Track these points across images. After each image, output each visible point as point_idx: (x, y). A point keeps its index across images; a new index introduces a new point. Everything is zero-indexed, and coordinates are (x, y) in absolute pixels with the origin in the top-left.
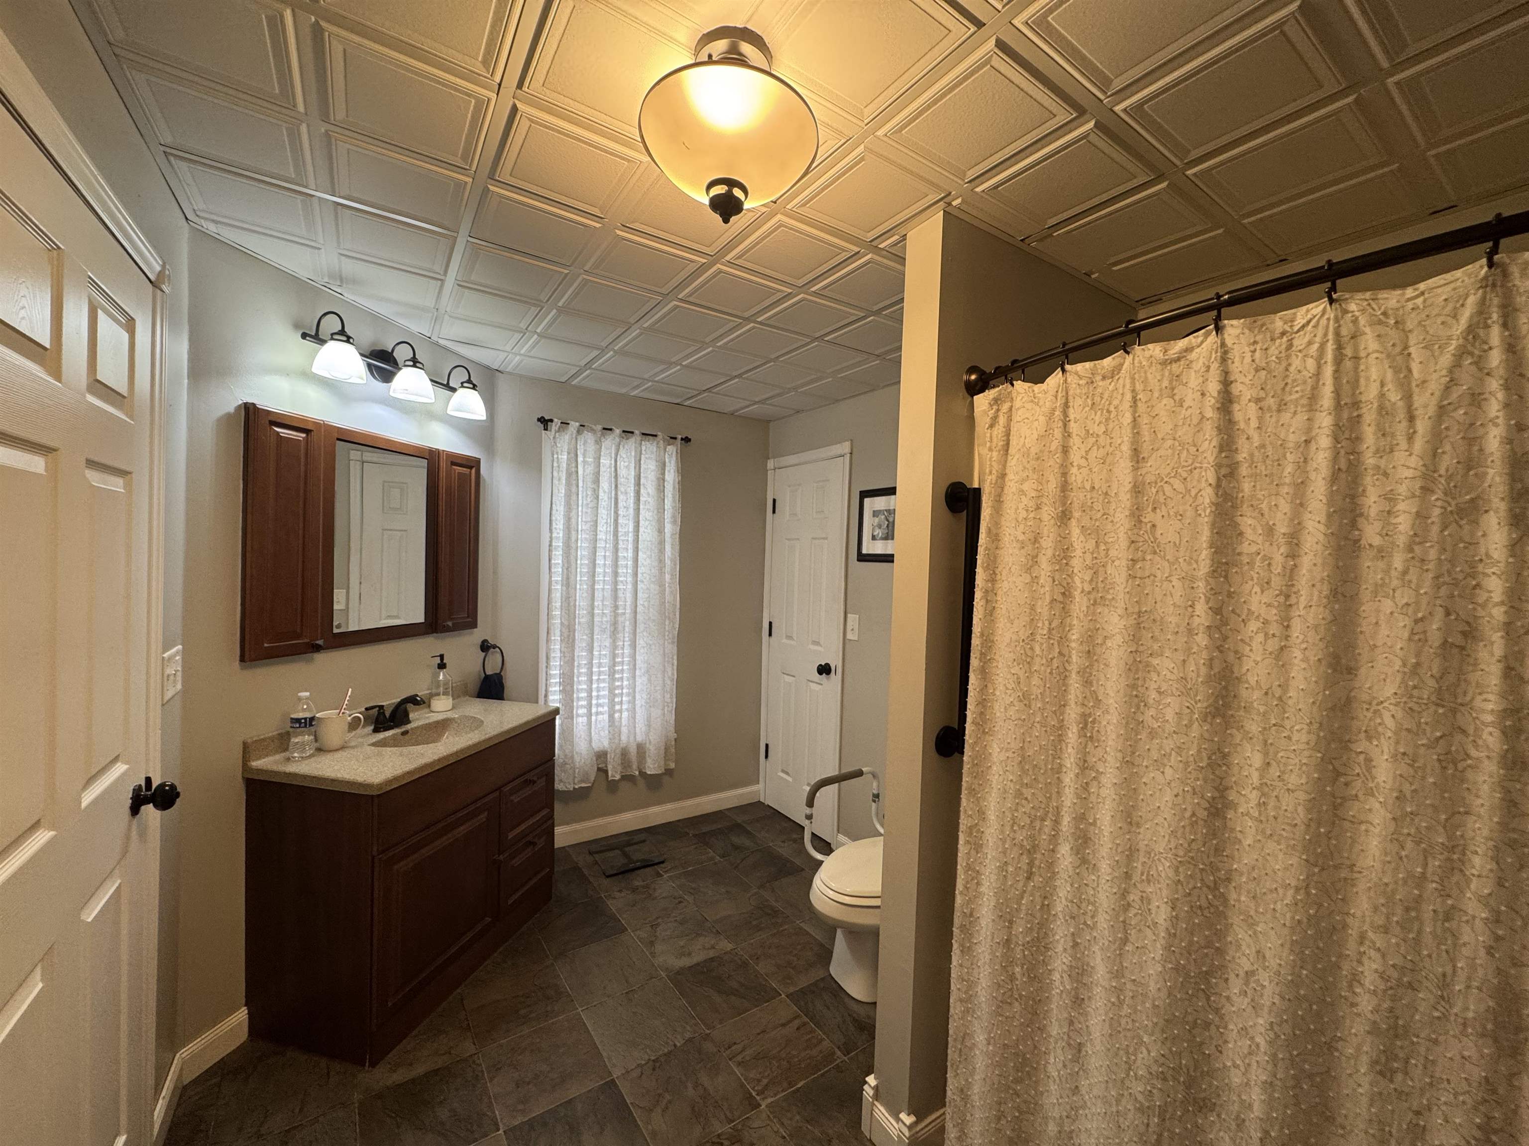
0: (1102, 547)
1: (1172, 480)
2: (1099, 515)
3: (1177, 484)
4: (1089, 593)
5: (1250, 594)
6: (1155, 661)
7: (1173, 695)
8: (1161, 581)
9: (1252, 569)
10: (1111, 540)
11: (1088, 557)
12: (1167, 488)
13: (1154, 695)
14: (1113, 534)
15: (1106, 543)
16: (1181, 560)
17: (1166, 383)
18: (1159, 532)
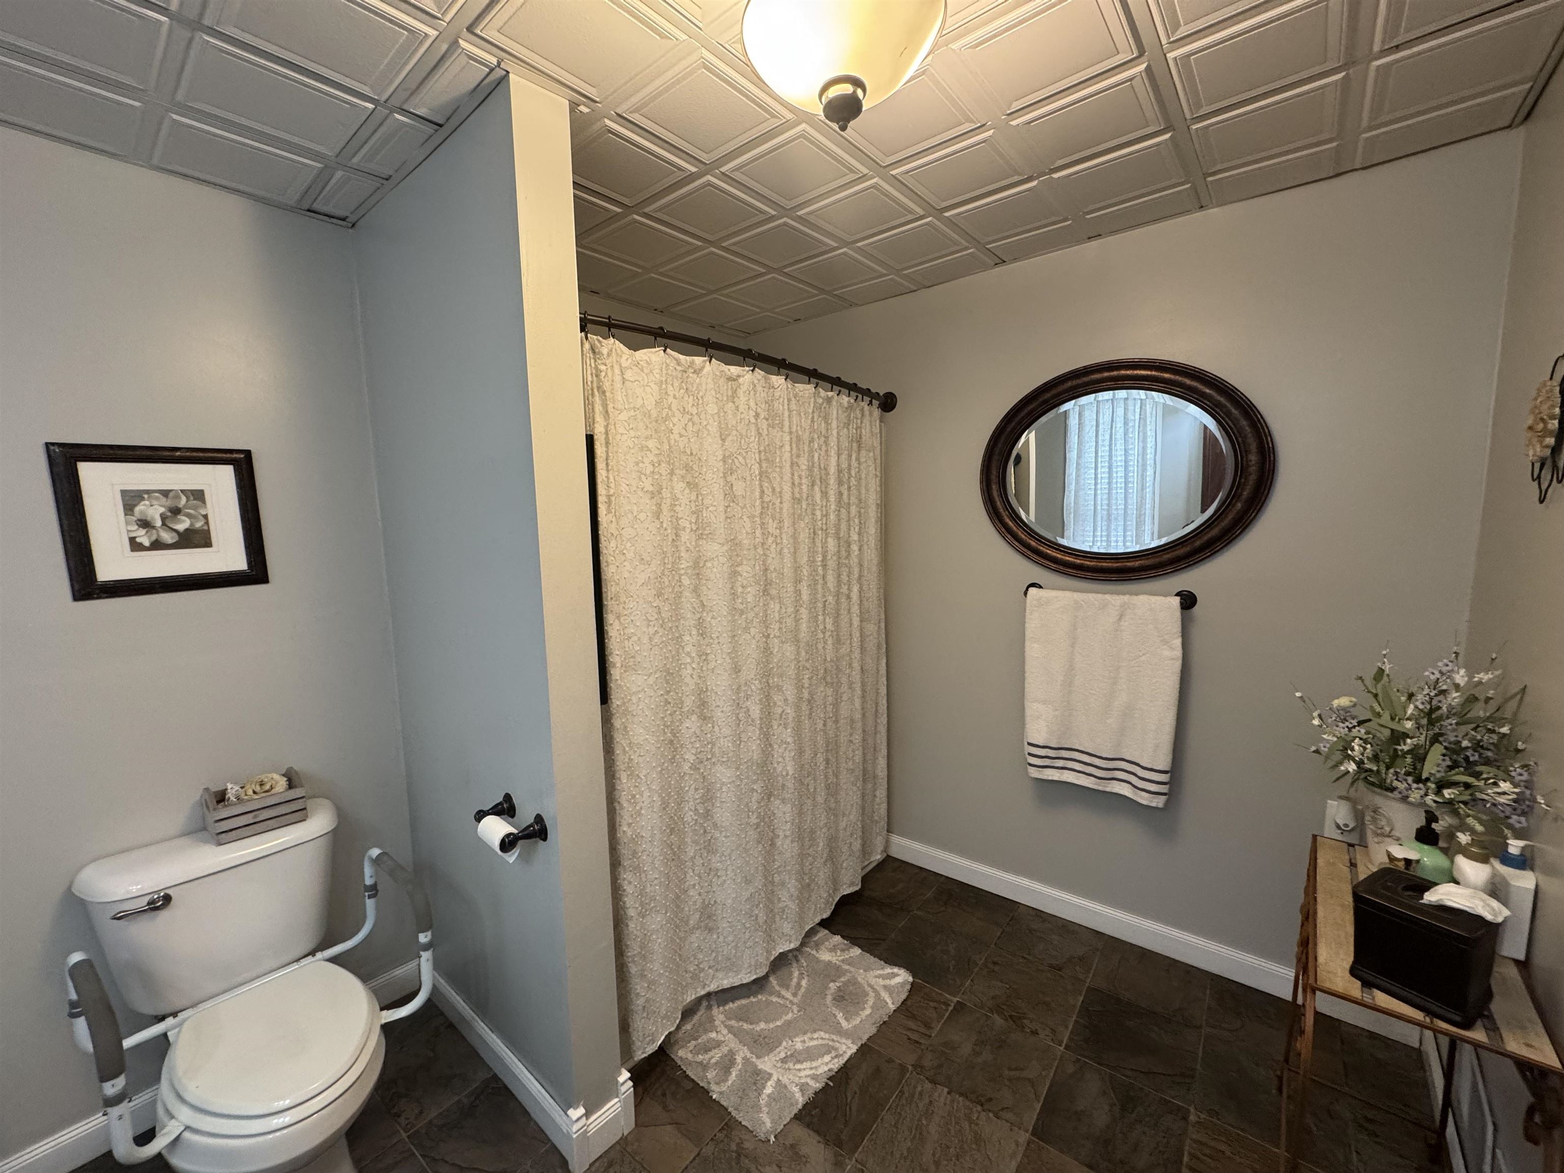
0: (700, 498)
1: (738, 456)
2: (697, 474)
3: (741, 459)
4: (696, 531)
5: (768, 523)
6: (739, 569)
7: (751, 586)
8: (738, 519)
9: (768, 510)
10: (705, 492)
11: (693, 505)
12: (736, 460)
13: (740, 590)
14: (705, 489)
15: (701, 495)
16: (747, 506)
17: (730, 393)
18: (734, 488)
